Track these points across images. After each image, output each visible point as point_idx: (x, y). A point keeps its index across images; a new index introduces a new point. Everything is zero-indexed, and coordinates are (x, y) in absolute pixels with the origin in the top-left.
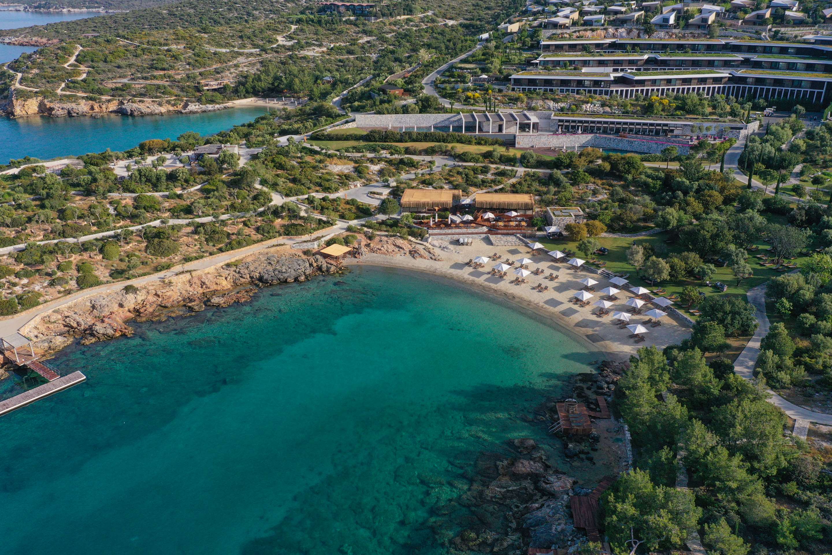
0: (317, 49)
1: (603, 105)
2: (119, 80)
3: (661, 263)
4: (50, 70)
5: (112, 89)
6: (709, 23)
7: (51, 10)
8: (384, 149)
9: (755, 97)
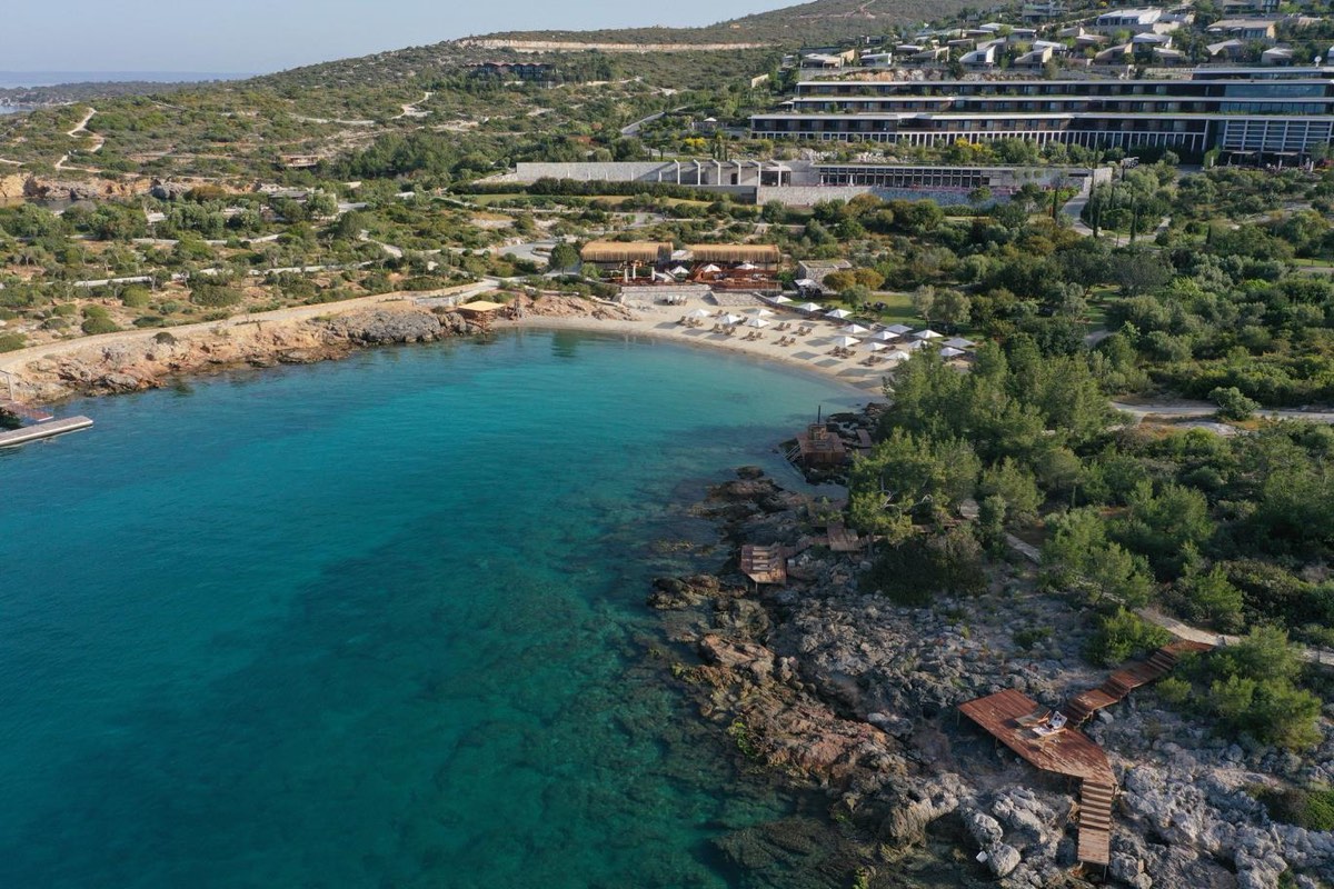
0: (463, 123)
1: (887, 154)
2: (153, 153)
3: (958, 296)
4: (45, 139)
5: (142, 165)
6: (1044, 61)
7: (46, 104)
8: (558, 203)
9: (1108, 146)
